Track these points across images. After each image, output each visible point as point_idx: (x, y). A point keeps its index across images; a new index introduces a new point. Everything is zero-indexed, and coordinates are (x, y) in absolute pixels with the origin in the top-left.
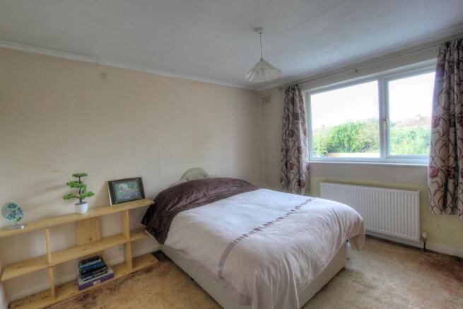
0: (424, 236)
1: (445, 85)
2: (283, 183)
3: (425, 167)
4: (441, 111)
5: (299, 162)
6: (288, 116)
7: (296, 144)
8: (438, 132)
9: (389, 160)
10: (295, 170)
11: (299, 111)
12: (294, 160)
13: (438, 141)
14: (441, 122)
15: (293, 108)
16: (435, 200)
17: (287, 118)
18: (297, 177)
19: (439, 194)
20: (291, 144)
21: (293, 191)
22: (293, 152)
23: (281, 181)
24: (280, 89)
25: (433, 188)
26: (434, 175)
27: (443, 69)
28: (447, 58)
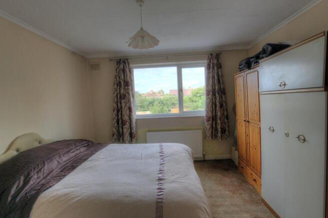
0: (204, 153)
1: (211, 75)
2: (115, 137)
3: (203, 117)
4: (210, 88)
5: (130, 119)
6: (120, 82)
7: (128, 105)
8: (210, 98)
9: (184, 114)
10: (127, 126)
11: (129, 80)
12: (126, 118)
13: (210, 102)
14: (211, 93)
15: (124, 76)
16: (209, 133)
17: (119, 84)
18: (129, 131)
19: (211, 130)
20: (123, 105)
21: (126, 142)
22: (125, 112)
23: (113, 135)
24: (111, 60)
25: (208, 127)
26: (208, 121)
27: (210, 67)
28: (211, 61)
